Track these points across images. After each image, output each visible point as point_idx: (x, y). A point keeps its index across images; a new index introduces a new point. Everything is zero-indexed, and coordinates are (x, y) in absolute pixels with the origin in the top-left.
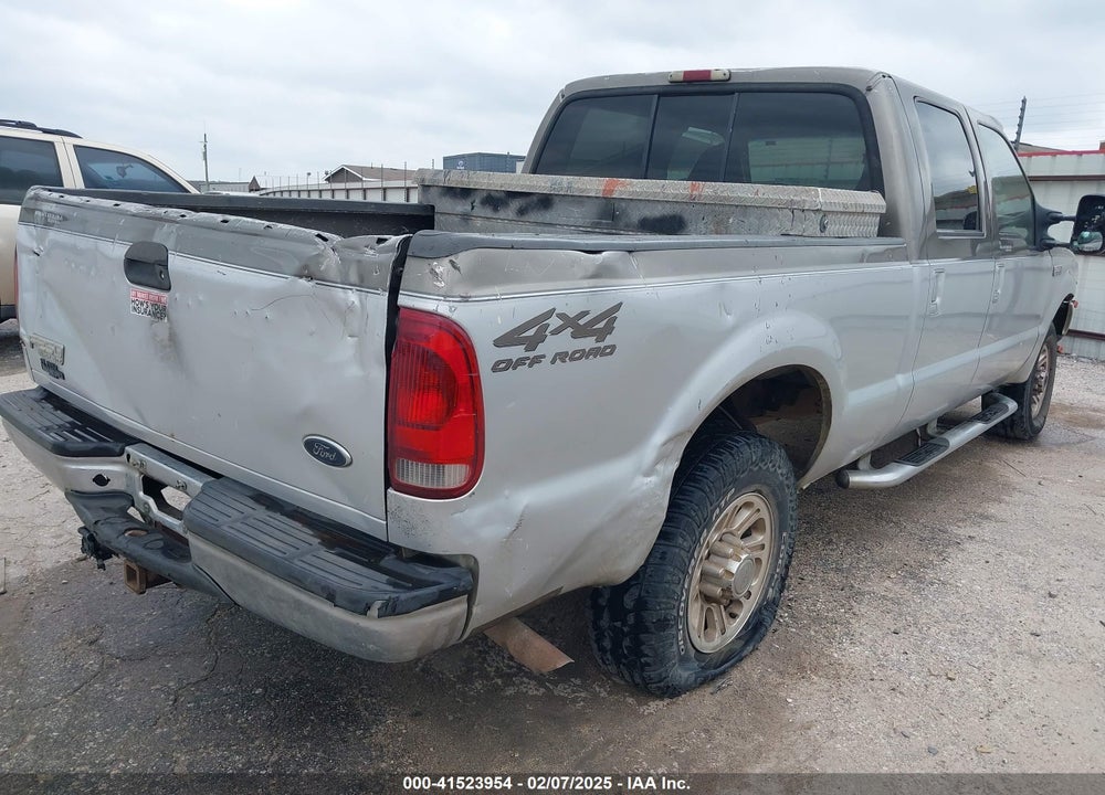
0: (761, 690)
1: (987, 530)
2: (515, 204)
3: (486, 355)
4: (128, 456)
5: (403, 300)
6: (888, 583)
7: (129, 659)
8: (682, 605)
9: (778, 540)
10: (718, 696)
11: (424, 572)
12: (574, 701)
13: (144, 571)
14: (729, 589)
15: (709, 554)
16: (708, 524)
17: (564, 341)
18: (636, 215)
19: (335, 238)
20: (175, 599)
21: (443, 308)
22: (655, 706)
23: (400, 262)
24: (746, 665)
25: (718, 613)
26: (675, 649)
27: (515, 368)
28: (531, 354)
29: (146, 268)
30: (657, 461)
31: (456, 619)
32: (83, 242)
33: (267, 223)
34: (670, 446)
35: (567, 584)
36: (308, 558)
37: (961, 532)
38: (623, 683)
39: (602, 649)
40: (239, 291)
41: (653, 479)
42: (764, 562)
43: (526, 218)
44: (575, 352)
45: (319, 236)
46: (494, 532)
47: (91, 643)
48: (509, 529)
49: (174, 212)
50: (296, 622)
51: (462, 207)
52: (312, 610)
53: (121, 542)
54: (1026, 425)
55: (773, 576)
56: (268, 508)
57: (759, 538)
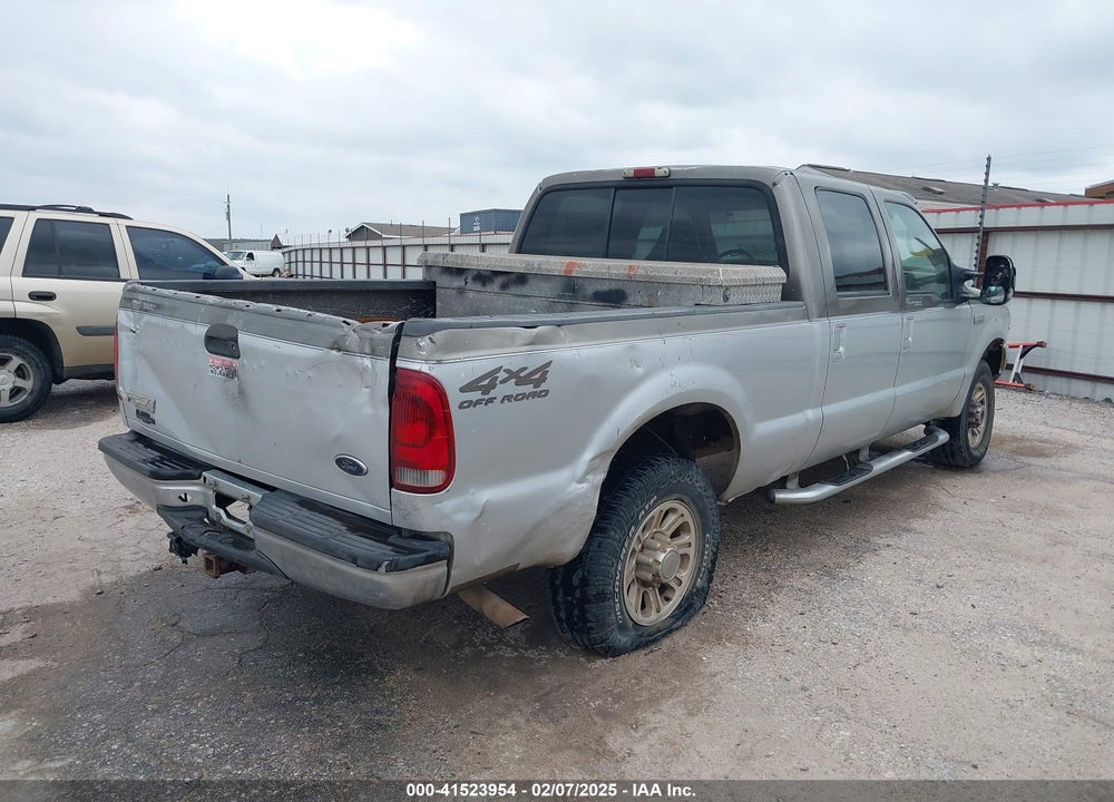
0: (684, 652)
1: (905, 540)
2: (499, 280)
3: (454, 398)
4: (205, 479)
5: (399, 364)
6: (806, 580)
7: (204, 635)
8: (617, 583)
9: (702, 539)
10: (650, 657)
11: (416, 544)
12: (539, 660)
13: (219, 559)
14: (658, 574)
15: (643, 548)
16: (636, 523)
17: (511, 388)
18: (590, 289)
19: (356, 323)
20: (233, 596)
21: (425, 368)
22: (600, 663)
23: (397, 339)
24: (676, 636)
25: (653, 595)
26: (613, 617)
27: (475, 406)
28: (486, 397)
29: (221, 342)
30: (588, 472)
31: (438, 579)
32: (173, 324)
33: (309, 312)
34: (598, 461)
35: (524, 562)
36: (339, 538)
37: (881, 541)
38: (578, 648)
39: (559, 620)
40: (291, 359)
41: (585, 485)
42: (692, 557)
43: (507, 291)
44: (518, 395)
45: (344, 322)
46: (464, 517)
47: (173, 626)
48: (475, 515)
49: (240, 302)
50: (331, 585)
51: (458, 282)
52: (343, 573)
53: (204, 540)
54: (965, 454)
55: (700, 569)
56: (310, 509)
57: (685, 538)
